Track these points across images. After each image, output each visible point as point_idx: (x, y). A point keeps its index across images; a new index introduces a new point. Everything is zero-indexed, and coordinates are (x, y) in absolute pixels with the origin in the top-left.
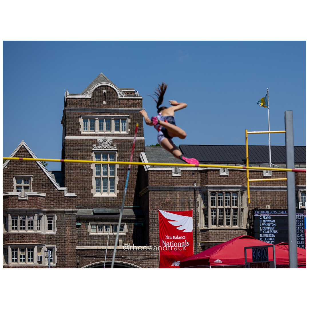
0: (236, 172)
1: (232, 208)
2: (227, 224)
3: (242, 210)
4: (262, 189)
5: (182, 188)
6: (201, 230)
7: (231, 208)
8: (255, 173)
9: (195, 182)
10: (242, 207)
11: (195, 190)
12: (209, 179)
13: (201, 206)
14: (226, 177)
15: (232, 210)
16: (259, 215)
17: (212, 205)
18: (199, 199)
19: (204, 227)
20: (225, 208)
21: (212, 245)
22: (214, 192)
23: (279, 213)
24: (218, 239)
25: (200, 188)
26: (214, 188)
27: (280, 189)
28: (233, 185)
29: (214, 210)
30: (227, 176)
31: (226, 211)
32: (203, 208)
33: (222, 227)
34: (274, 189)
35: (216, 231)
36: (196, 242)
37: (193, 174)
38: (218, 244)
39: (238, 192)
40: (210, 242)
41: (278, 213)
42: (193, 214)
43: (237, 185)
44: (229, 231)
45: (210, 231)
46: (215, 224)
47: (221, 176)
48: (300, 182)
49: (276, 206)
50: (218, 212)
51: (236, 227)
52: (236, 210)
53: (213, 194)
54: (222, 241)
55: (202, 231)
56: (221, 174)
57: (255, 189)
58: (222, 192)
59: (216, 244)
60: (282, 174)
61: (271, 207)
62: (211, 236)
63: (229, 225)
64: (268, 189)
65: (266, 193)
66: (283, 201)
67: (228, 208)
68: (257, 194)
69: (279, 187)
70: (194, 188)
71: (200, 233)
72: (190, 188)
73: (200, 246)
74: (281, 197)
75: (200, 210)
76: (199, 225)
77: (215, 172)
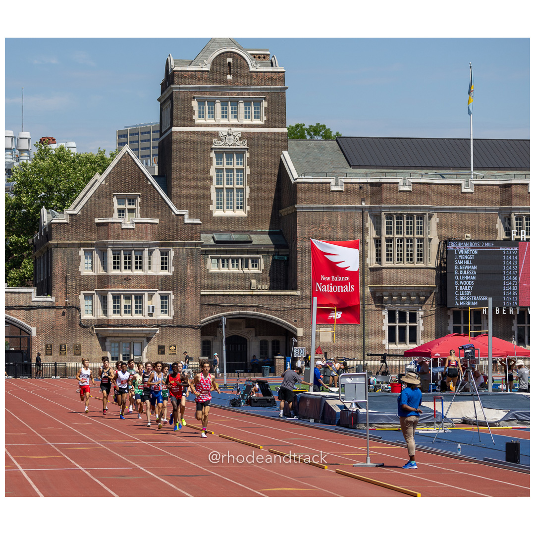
0: (422, 186)
1: (416, 238)
2: (408, 260)
3: (430, 240)
4: (459, 209)
5: (345, 209)
6: (370, 268)
7: (414, 238)
8: (450, 186)
9: (363, 200)
10: (429, 237)
11: (363, 210)
12: (384, 196)
13: (372, 234)
14: (408, 194)
15: (416, 241)
16: (454, 248)
17: (387, 233)
18: (369, 223)
19: (375, 265)
20: (406, 238)
21: (386, 291)
22: (390, 214)
23: (483, 246)
24: (396, 281)
25: (370, 208)
26: (390, 208)
27: (486, 210)
28: (418, 205)
29: (389, 240)
30: (410, 191)
31: (408, 242)
32: (374, 237)
33: (401, 265)
34: (476, 210)
35: (392, 270)
36: (363, 285)
37: (361, 188)
38: (395, 288)
39: (425, 214)
40: (383, 285)
41: (481, 245)
42: (360, 245)
43: (424, 204)
44: (412, 271)
45: (384, 270)
46: (391, 260)
47: (400, 191)
48: (514, 201)
49: (479, 234)
50: (395, 243)
51: (421, 265)
52: (421, 240)
53: (389, 217)
54: (400, 284)
55: (372, 269)
56: (401, 189)
57: (449, 209)
58: (401, 214)
59: (392, 288)
60: (489, 188)
61: (472, 236)
62: (384, 278)
63: (411, 262)
64: (468, 210)
65: (465, 216)
66: (489, 228)
67: (410, 238)
68: (451, 217)
69: (484, 207)
70: (362, 209)
71: (369, 273)
72: (356, 208)
73: (369, 290)
74: (486, 222)
75: (370, 240)
76: (368, 261)
77: (392, 186)
